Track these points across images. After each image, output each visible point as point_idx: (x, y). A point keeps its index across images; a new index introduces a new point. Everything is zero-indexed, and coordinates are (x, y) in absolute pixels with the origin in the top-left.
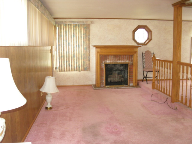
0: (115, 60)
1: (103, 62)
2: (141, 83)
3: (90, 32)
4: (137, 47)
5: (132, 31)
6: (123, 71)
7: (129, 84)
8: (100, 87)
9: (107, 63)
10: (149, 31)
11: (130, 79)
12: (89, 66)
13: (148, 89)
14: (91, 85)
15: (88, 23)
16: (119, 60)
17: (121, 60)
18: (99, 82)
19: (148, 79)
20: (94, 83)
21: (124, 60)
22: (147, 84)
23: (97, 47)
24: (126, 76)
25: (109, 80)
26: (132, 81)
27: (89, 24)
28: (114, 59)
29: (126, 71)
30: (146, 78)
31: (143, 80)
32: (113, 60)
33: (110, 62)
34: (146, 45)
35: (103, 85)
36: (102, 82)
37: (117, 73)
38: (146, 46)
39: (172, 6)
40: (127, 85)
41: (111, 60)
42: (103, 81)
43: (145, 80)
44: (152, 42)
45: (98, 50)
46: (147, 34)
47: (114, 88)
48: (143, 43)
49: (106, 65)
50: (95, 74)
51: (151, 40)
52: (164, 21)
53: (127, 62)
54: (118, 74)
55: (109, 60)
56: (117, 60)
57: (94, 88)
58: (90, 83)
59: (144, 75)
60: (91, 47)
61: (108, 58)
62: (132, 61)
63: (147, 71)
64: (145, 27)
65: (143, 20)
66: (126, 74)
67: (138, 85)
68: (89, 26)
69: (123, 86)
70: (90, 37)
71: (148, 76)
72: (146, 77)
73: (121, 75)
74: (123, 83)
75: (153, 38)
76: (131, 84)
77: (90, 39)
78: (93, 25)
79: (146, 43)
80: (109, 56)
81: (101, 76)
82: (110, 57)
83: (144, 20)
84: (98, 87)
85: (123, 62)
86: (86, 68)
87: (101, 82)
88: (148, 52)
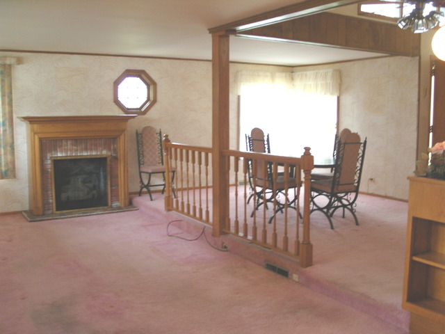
0: (76, 151)
1: (49, 156)
2: (138, 200)
3: (13, 85)
4: (125, 119)
5: (112, 84)
6: (95, 175)
7: (110, 204)
8: (43, 215)
9: (58, 158)
10: (150, 83)
11: (111, 191)
12: (14, 168)
13: (157, 211)
14: (19, 213)
15: (8, 62)
16: (86, 149)
17: (91, 150)
18: (40, 205)
19: (152, 189)
20: (27, 207)
21: (96, 150)
22: (152, 200)
23: (31, 120)
24: (102, 185)
25: (64, 196)
26: (117, 196)
27: (10, 66)
28: (74, 147)
29: (102, 173)
30: (148, 189)
31: (140, 193)
32: (71, 150)
33: (64, 155)
34: (144, 113)
35: (49, 209)
36: (49, 203)
37: (80, 179)
38: (143, 116)
39: (208, 32)
40: (106, 207)
41: (66, 151)
42: (51, 201)
43: (145, 193)
44: (156, 106)
45: (36, 126)
46: (146, 89)
47: (77, 215)
48: (137, 109)
49: (57, 162)
50: (27, 185)
51: (155, 101)
52: (182, 61)
53: (104, 152)
54: (84, 182)
55: (61, 152)
56: (82, 151)
57: (29, 220)
58: (17, 208)
59: (142, 182)
60: (16, 120)
61: (61, 146)
62: (115, 150)
63: (150, 171)
64: (140, 74)
65: (136, 59)
66: (102, 180)
67: (130, 205)
68: (10, 70)
69: (97, 210)
70: (14, 97)
71: (152, 183)
72: (148, 186)
73: (91, 185)
74: (97, 201)
75: (159, 98)
76: (116, 204)
77: (13, 102)
78: (19, 67)
79: (143, 110)
80: (62, 140)
81: (44, 188)
82: (64, 143)
83: (139, 59)
84: (38, 216)
85: (94, 153)
86: (6, 171)
87: (45, 204)
88: (148, 130)
